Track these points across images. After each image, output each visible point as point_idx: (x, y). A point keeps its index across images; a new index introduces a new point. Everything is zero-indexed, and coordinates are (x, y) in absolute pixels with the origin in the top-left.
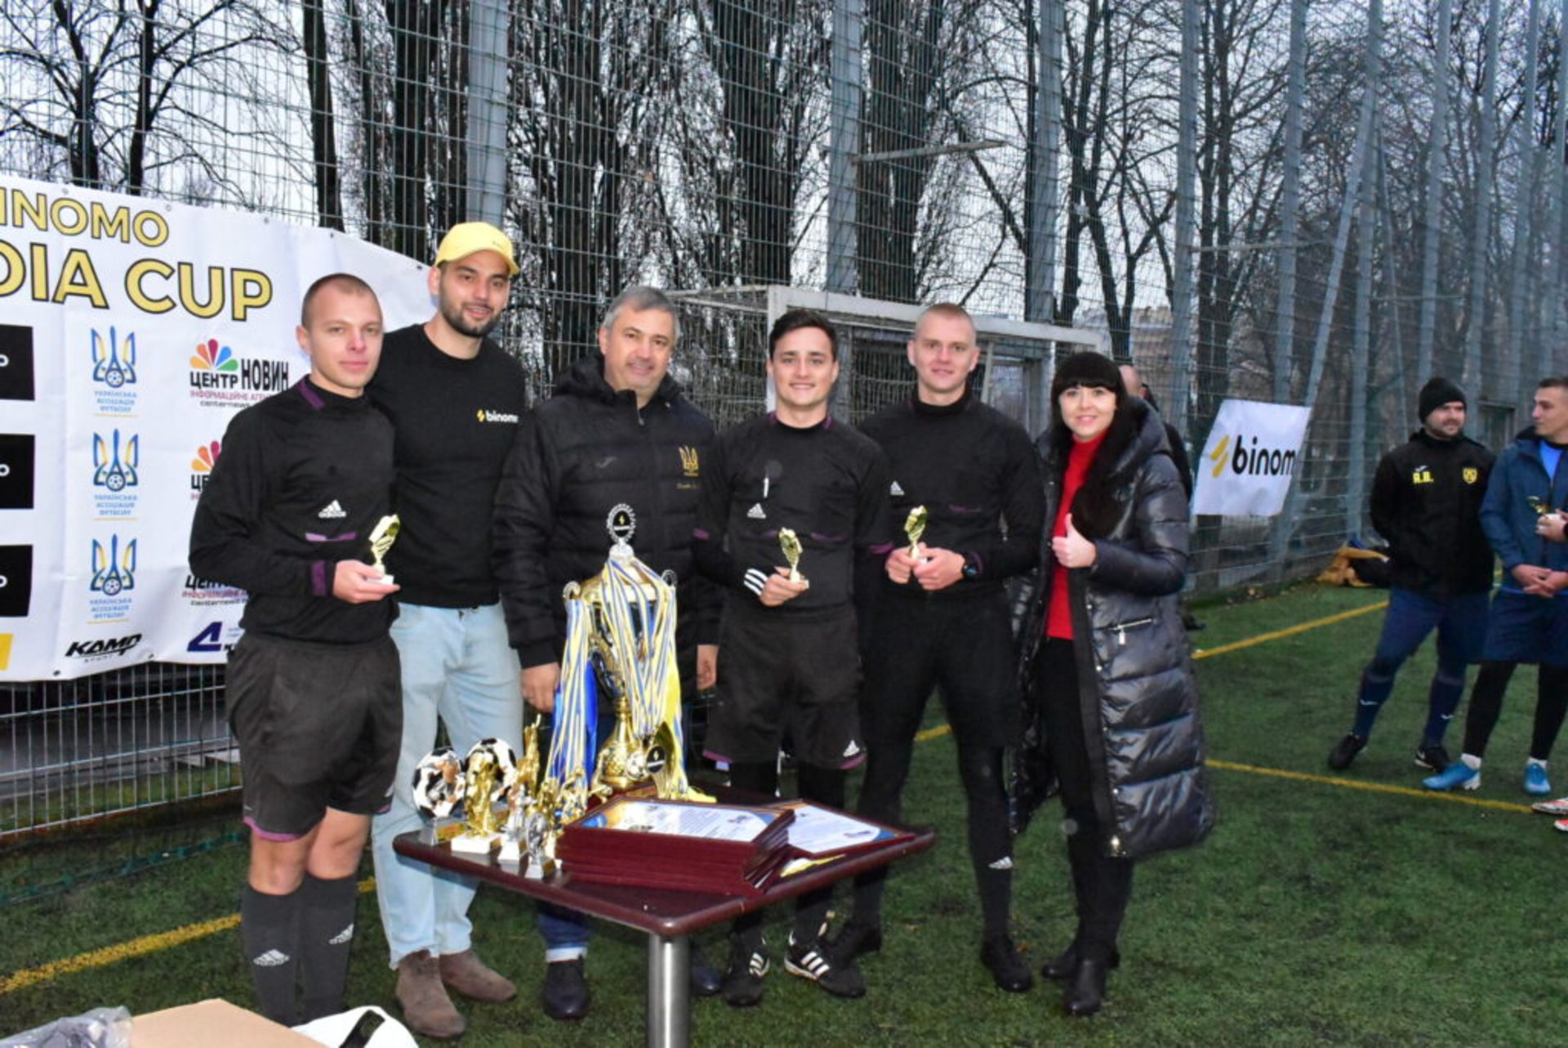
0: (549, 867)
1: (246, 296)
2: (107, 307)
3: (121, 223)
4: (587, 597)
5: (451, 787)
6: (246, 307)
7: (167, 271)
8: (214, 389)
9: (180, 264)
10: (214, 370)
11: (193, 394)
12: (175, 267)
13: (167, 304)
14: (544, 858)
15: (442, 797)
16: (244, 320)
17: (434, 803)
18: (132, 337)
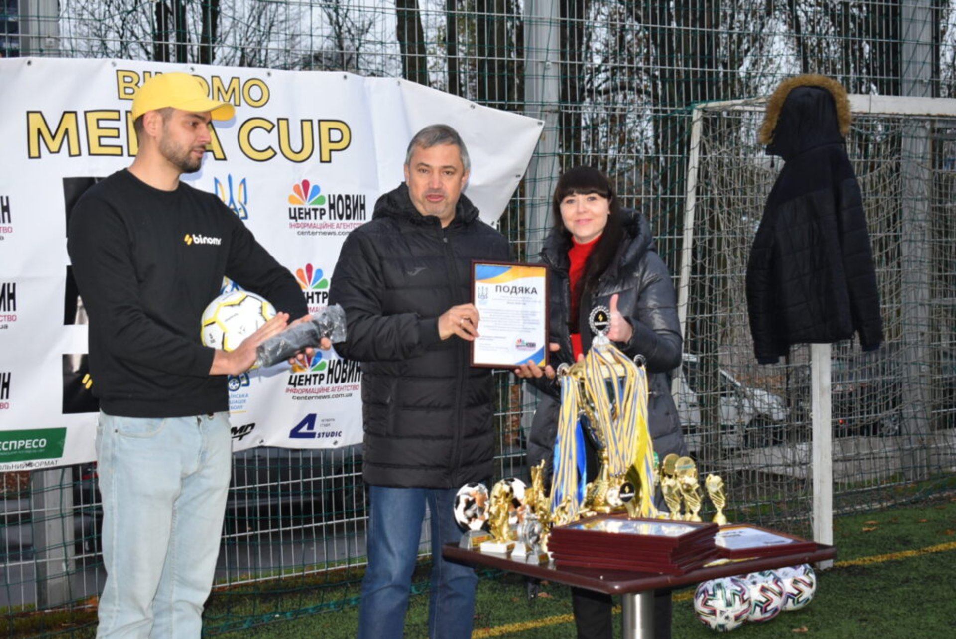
0: (543, 557)
1: (330, 142)
2: (225, 159)
3: (234, 90)
4: (575, 373)
5: (482, 509)
6: (331, 151)
7: (269, 126)
8: (307, 221)
9: (279, 119)
10: (307, 205)
11: (291, 226)
12: (275, 123)
13: (270, 153)
14: (540, 551)
15: (475, 516)
16: (330, 162)
17: (470, 519)
18: (244, 181)
